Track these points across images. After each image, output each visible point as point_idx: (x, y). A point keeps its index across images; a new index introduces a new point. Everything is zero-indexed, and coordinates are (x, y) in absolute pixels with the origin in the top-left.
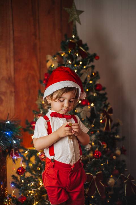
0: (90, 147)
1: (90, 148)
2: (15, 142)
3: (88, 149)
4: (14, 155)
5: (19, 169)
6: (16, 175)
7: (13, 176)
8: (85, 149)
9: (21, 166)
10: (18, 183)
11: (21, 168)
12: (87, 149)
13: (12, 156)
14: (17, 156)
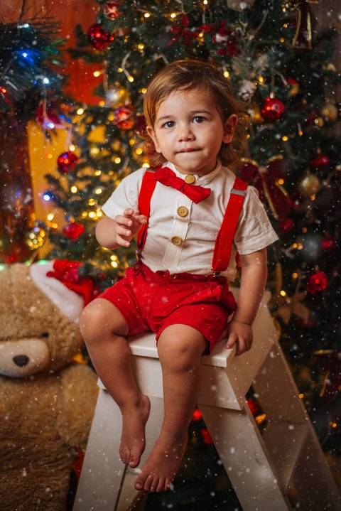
0: (253, 89)
1: (251, 92)
2: (46, 81)
3: (247, 95)
4: (46, 119)
5: (61, 156)
6: (56, 174)
7: (49, 178)
8: (240, 94)
9: (67, 150)
10: (61, 194)
11: (69, 154)
12: (243, 94)
13: (42, 120)
14: (57, 121)
